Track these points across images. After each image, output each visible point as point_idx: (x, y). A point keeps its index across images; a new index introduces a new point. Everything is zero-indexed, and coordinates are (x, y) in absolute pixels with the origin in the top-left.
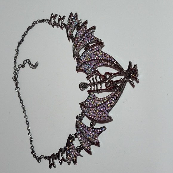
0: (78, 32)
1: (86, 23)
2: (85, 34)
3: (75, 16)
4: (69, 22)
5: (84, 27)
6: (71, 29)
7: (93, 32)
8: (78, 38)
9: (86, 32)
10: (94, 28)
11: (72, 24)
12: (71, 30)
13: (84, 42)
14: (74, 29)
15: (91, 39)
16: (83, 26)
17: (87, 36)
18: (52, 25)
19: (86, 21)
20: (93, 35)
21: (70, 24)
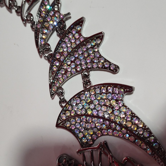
0: (63, 41)
1: (80, 22)
2: (78, 47)
3: (55, 5)
4: (40, 15)
5: (77, 32)
6: (46, 31)
7: (98, 45)
8: (62, 54)
9: (82, 44)
10: (100, 36)
11: (47, 22)
12: (46, 34)
13: (76, 66)
14: (51, 32)
15: (94, 62)
16: (73, 28)
17: (82, 54)
18: (6, 6)
19: (82, 18)
20: (98, 51)
21: (44, 22)
